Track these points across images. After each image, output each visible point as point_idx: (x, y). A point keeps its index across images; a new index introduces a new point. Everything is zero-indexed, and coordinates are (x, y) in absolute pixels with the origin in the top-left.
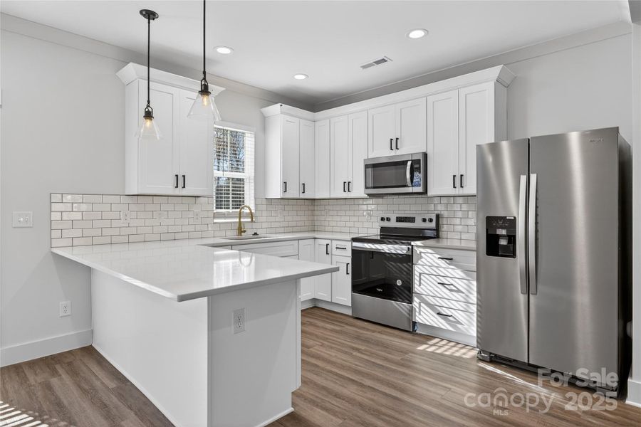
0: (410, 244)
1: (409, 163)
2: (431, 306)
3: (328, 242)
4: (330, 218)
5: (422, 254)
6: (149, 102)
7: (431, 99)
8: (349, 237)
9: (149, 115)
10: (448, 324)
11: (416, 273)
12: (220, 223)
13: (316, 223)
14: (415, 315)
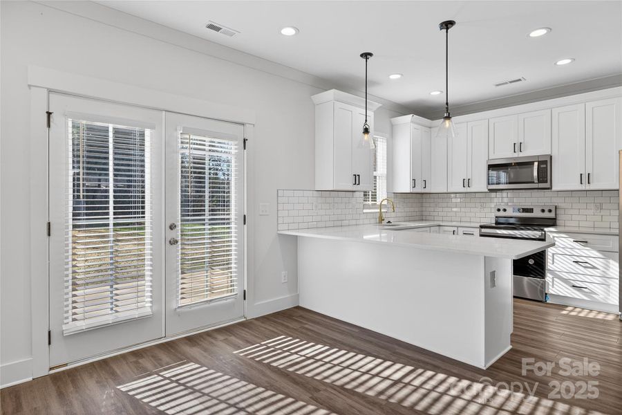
0: (542, 230)
1: (536, 164)
2: (566, 281)
3: (455, 229)
4: (440, 209)
5: (555, 239)
6: (366, 121)
7: (555, 111)
8: (478, 225)
9: (366, 131)
10: (584, 295)
11: (549, 253)
12: (367, 213)
13: (424, 213)
14: (548, 288)
